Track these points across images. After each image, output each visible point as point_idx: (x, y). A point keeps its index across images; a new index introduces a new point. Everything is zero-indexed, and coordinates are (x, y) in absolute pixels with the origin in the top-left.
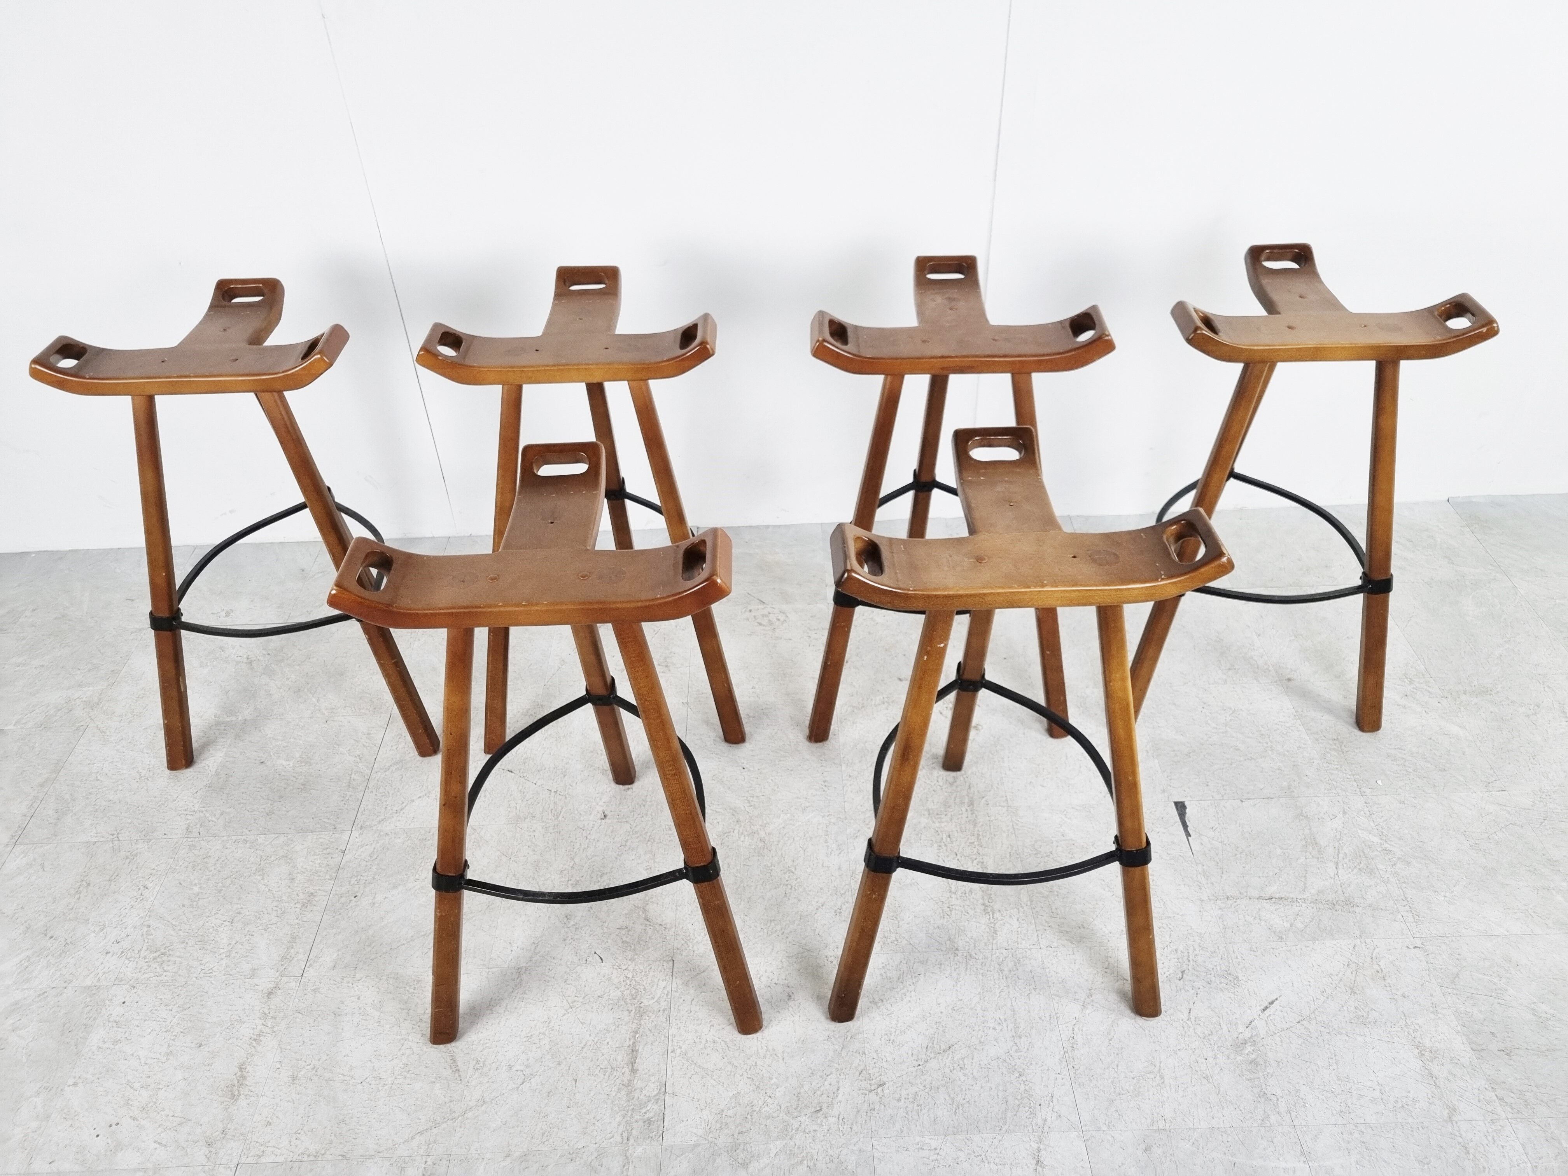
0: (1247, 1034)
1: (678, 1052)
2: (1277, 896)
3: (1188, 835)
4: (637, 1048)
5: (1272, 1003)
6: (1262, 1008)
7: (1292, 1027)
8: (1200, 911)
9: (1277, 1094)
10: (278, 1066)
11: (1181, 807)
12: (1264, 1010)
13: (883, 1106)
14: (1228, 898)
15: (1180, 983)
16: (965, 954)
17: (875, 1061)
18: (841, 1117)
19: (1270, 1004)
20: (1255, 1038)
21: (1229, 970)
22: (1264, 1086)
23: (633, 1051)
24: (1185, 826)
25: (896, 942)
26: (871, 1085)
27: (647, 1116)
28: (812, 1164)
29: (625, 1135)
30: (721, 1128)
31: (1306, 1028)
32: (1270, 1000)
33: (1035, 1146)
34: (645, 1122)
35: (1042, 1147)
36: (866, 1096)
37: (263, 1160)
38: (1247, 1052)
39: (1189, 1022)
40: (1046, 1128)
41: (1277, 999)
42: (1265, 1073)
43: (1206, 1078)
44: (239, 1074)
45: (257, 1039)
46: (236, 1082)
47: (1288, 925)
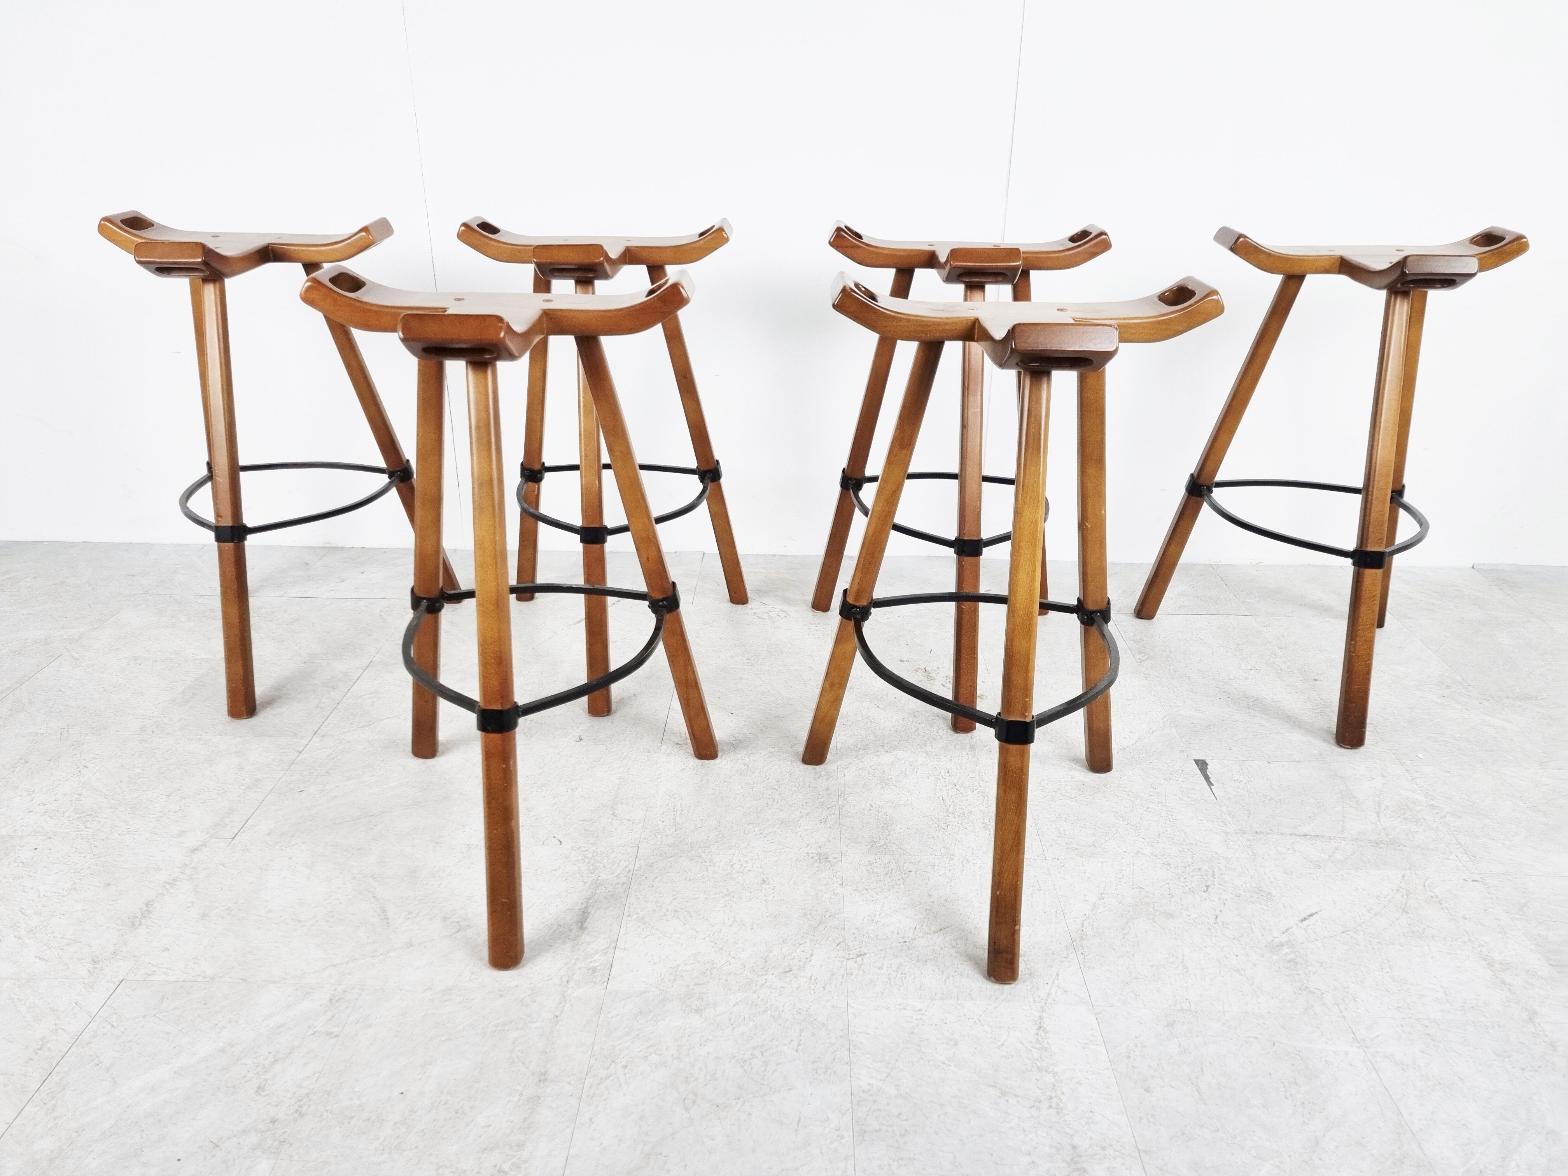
0: (1284, 938)
1: (635, 917)
2: (1313, 834)
3: (1210, 784)
4: (589, 911)
5: (1311, 915)
6: (1300, 918)
7: (1335, 936)
8: (1226, 841)
9: (1321, 989)
10: (189, 905)
11: (1202, 765)
12: (1302, 921)
13: (861, 972)
14: (1256, 833)
15: (1205, 895)
16: (962, 859)
17: (855, 936)
18: (813, 978)
19: (1308, 916)
20: (1294, 943)
21: (1260, 887)
22: (1305, 981)
23: (584, 913)
24: (1207, 778)
25: (885, 847)
26: (849, 954)
27: (592, 965)
28: (776, 1014)
29: (565, 979)
30: (675, 980)
31: (1352, 937)
32: (1309, 913)
33: (1038, 1014)
34: (589, 969)
35: (1044, 1015)
36: (843, 963)
37: (152, 978)
38: (1284, 952)
39: (1216, 926)
40: (1050, 1001)
41: (1316, 913)
42: (1306, 971)
43: (1238, 971)
44: (145, 908)
45: (172, 883)
46: (139, 915)
47: (1327, 857)
